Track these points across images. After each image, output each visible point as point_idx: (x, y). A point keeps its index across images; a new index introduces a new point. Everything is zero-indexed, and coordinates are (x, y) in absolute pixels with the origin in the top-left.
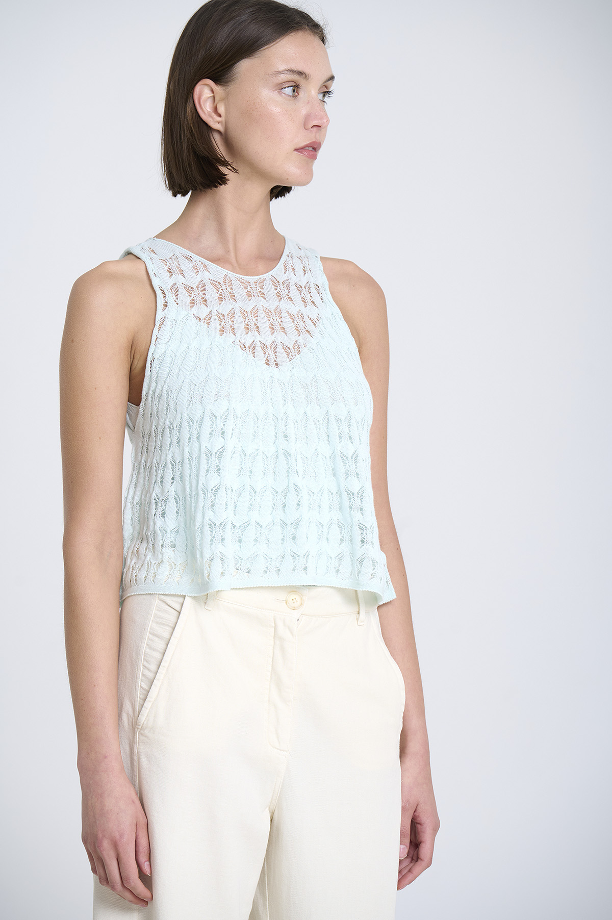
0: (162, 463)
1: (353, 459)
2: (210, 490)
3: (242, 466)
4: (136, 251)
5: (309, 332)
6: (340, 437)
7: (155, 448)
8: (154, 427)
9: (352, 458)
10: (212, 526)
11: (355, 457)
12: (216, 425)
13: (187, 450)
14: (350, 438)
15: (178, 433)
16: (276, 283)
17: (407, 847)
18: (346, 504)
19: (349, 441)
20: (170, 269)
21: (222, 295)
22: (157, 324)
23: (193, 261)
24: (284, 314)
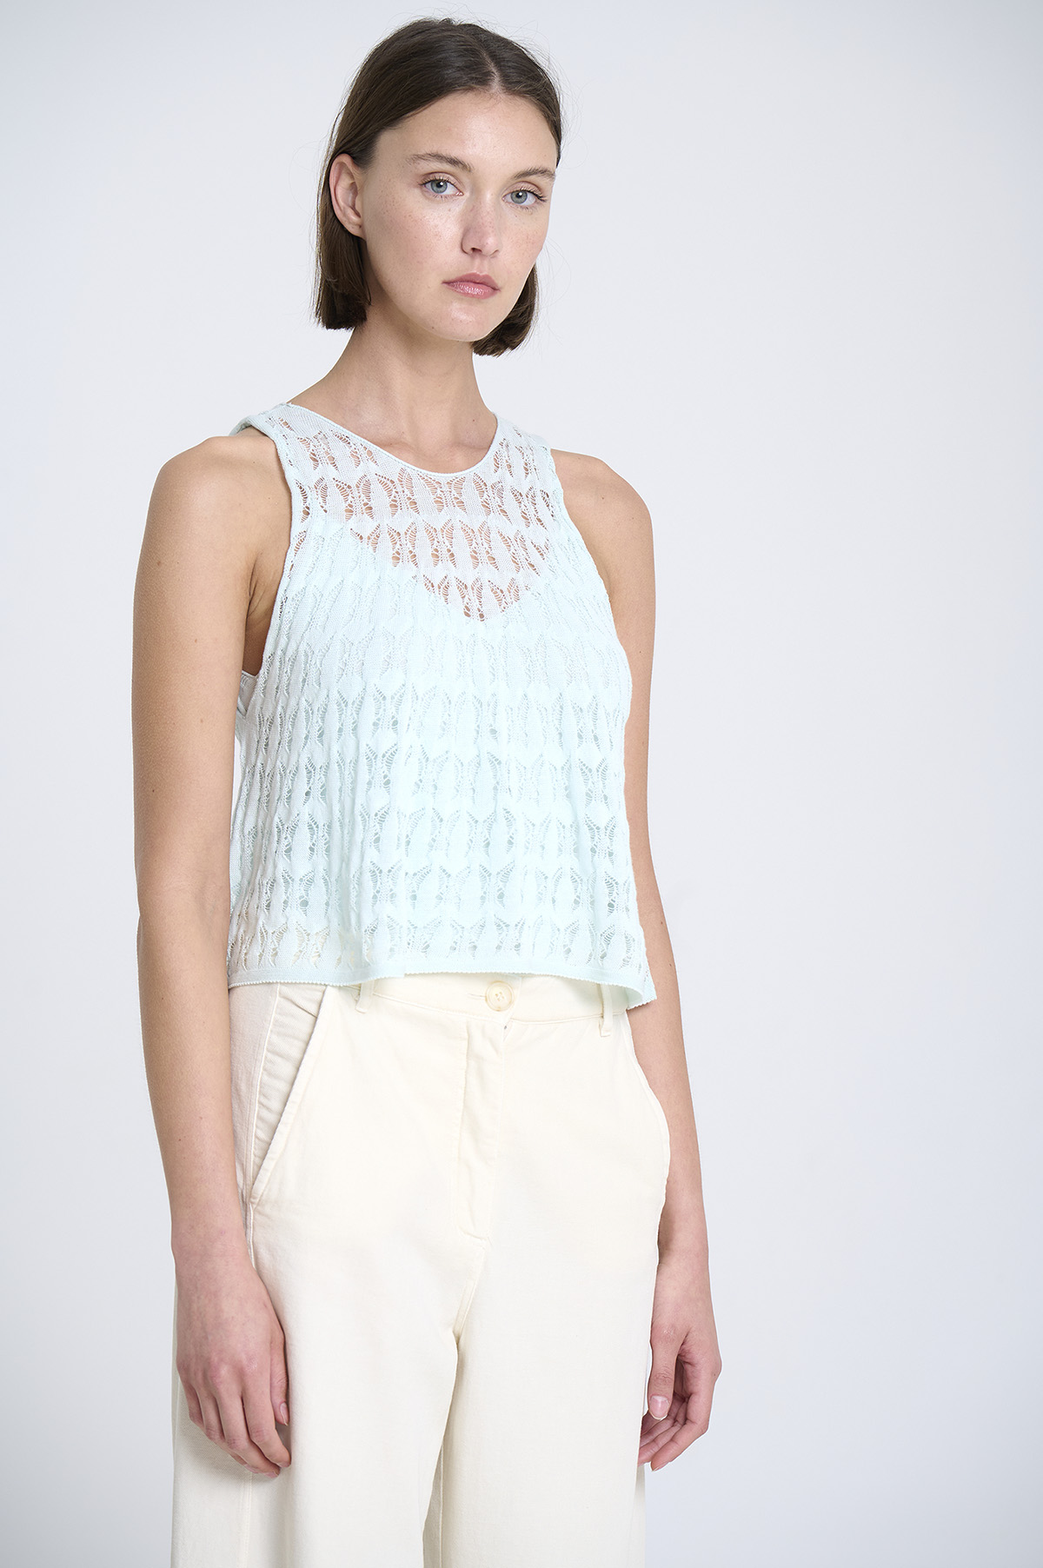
0: (292, 767)
1: (600, 773)
2: (373, 815)
3: (421, 777)
4: (260, 423)
5: (533, 566)
6: (580, 737)
7: (279, 744)
8: (279, 709)
9: (598, 771)
10: (376, 873)
11: (603, 770)
12: (385, 710)
13: (335, 748)
14: (596, 738)
15: (320, 721)
16: (481, 486)
17: (668, 1399)
18: (587, 843)
19: (594, 742)
20: (314, 455)
21: (396, 501)
22: (294, 542)
23: (351, 444)
24: (494, 536)
